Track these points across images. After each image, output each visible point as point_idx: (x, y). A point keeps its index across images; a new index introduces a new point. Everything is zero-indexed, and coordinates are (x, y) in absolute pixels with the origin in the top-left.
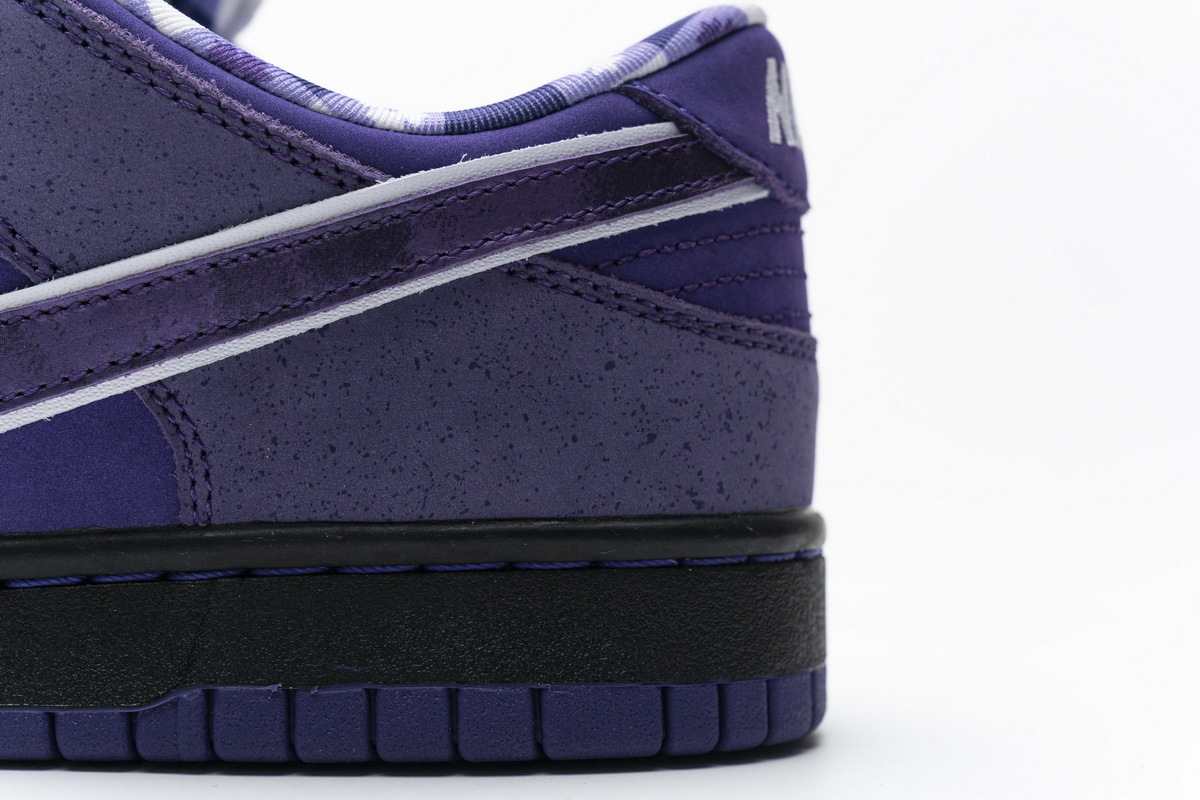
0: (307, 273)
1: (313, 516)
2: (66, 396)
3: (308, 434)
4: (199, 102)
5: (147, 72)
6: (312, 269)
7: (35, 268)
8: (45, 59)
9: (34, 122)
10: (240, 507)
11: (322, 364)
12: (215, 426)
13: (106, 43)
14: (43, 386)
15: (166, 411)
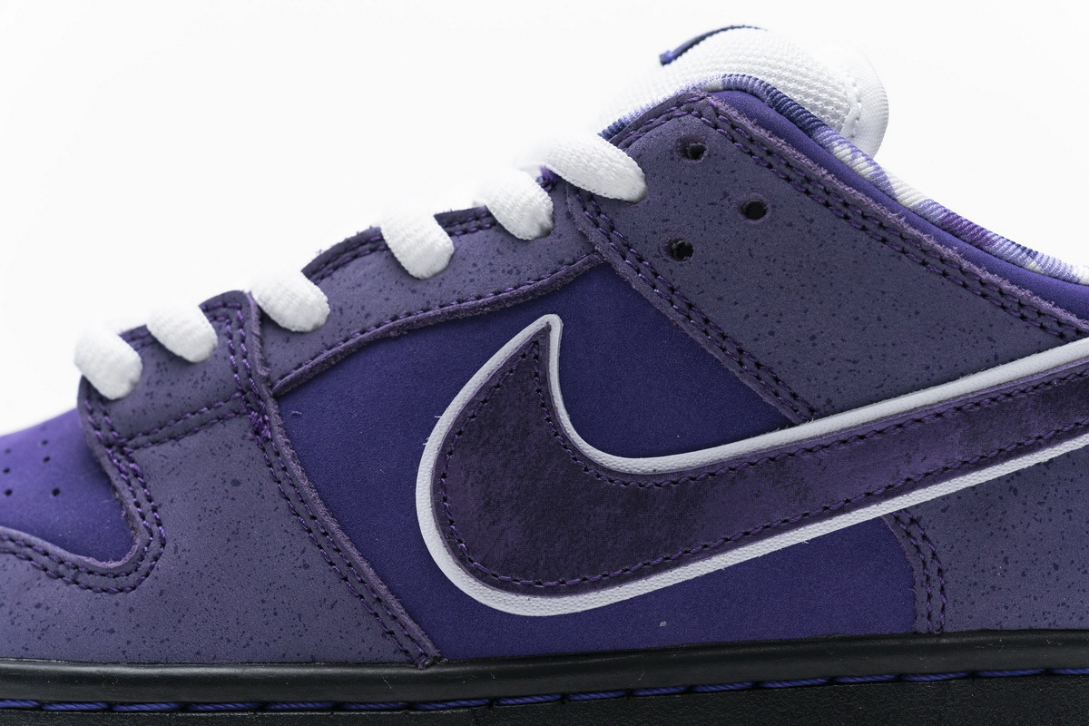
0: (1040, 415)
1: (1034, 625)
2: (825, 523)
3: (1035, 554)
4: (944, 267)
5: (899, 241)
6: (1044, 411)
7: (796, 411)
8: (814, 231)
9: (803, 286)
10: (970, 617)
11: (1048, 493)
12: (952, 547)
13: (864, 217)
14: (807, 514)
15: (909, 534)
